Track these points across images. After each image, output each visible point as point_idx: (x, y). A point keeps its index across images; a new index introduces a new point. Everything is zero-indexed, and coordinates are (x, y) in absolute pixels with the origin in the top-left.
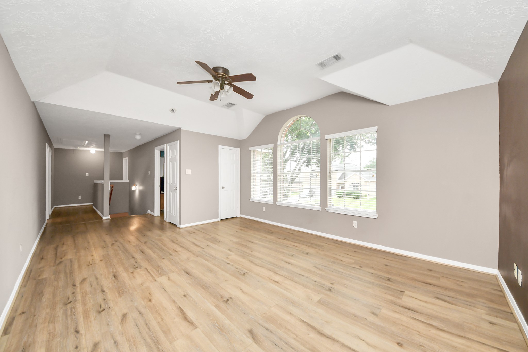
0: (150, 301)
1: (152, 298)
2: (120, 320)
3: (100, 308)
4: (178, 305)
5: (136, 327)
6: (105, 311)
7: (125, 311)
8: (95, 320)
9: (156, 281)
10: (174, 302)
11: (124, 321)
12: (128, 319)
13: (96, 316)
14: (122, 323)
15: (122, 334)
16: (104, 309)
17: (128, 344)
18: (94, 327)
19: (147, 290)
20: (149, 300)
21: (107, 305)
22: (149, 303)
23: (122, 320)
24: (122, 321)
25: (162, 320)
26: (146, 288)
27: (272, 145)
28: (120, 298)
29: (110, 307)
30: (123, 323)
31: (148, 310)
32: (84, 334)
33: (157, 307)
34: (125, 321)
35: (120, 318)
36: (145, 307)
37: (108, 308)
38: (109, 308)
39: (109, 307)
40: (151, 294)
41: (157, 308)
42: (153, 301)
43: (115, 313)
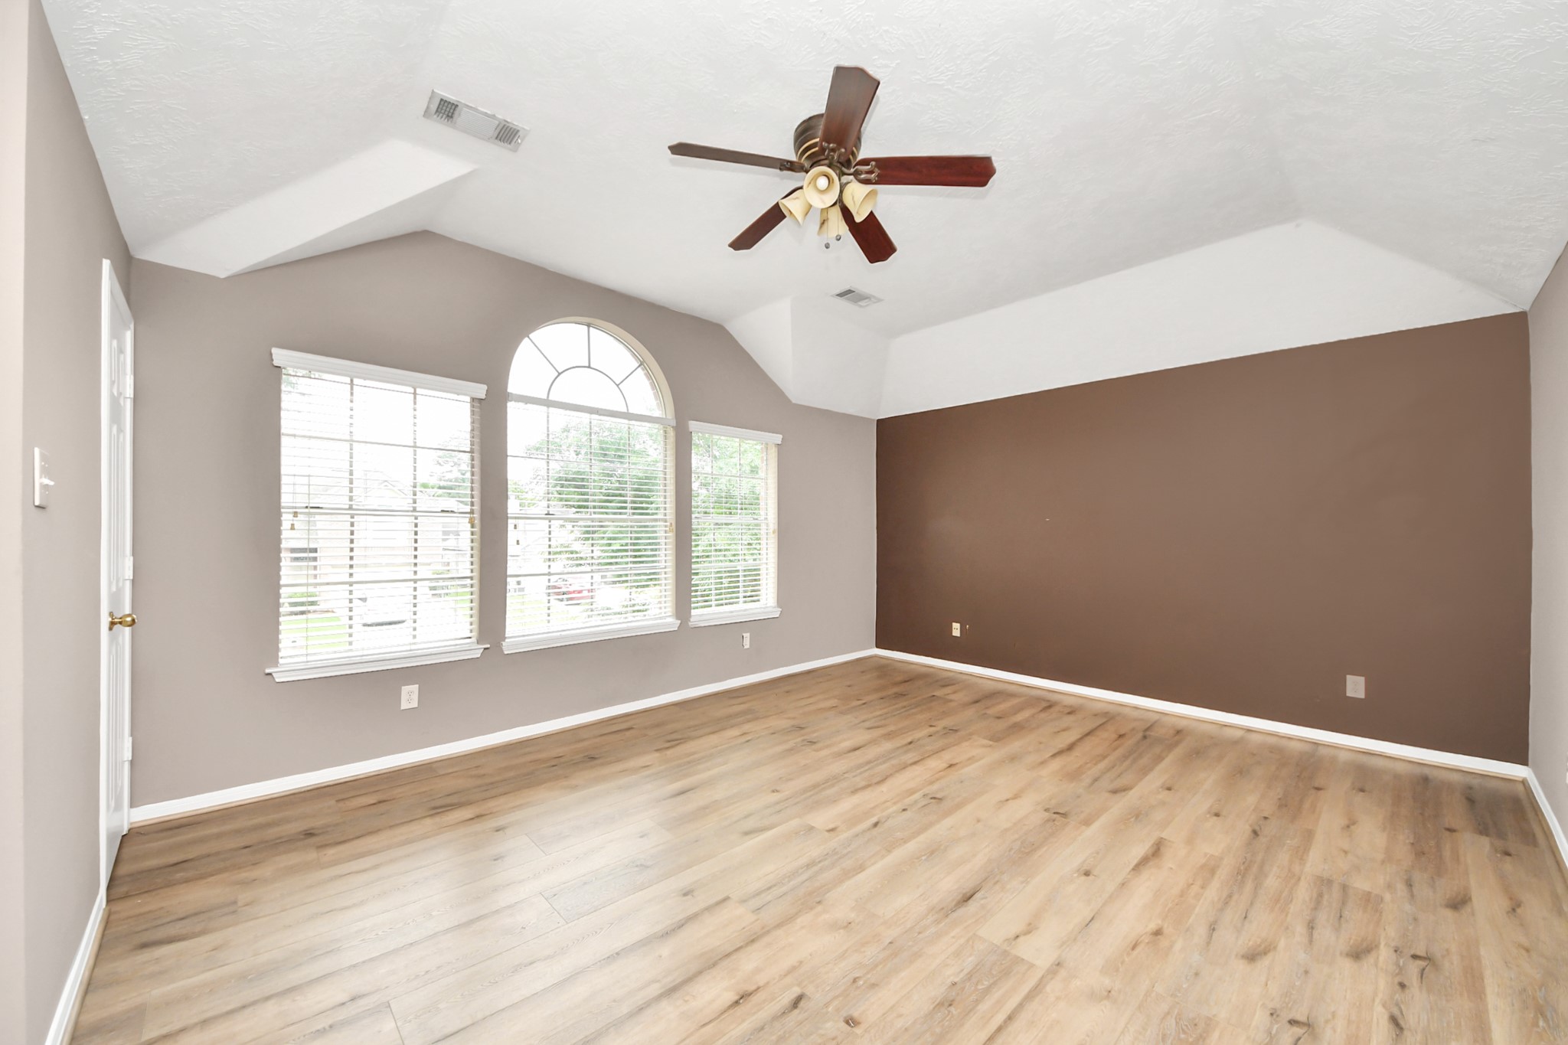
0: (1158, 933)
1: (1146, 933)
2: (1270, 956)
3: (1299, 1039)
4: (1129, 874)
5: (1249, 916)
6: (1290, 1017)
7: (1241, 966)
8: (1334, 1012)
9: (1058, 964)
10: (1123, 884)
11: (1263, 946)
12: (1251, 943)
13: (1327, 1022)
14: (1272, 947)
15: (1287, 928)
16: (1288, 1026)
17: (1290, 908)
18: (1345, 996)
19: (1123, 963)
20: (1159, 937)
21: (1274, 1032)
22: (1168, 929)
23: (1265, 953)
24: (1269, 951)
25: (1192, 884)
26: (1117, 970)
27: (481, 390)
28: (1215, 1016)
29: (1268, 1013)
30: (1270, 945)
31: (1191, 920)
32: (1377, 1001)
33: (1167, 909)
34: (1260, 946)
35: (1266, 961)
36: (1188, 930)
37: (1278, 1016)
38: (1275, 1016)
39: (1272, 1014)
40: (1134, 943)
41: (1170, 905)
42: (1153, 926)
43: (1269, 983)
